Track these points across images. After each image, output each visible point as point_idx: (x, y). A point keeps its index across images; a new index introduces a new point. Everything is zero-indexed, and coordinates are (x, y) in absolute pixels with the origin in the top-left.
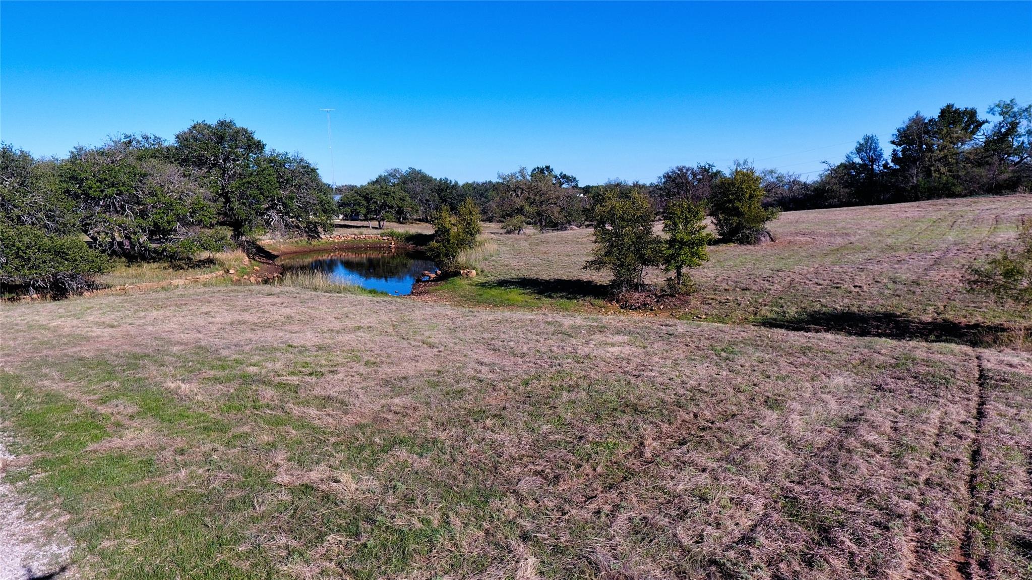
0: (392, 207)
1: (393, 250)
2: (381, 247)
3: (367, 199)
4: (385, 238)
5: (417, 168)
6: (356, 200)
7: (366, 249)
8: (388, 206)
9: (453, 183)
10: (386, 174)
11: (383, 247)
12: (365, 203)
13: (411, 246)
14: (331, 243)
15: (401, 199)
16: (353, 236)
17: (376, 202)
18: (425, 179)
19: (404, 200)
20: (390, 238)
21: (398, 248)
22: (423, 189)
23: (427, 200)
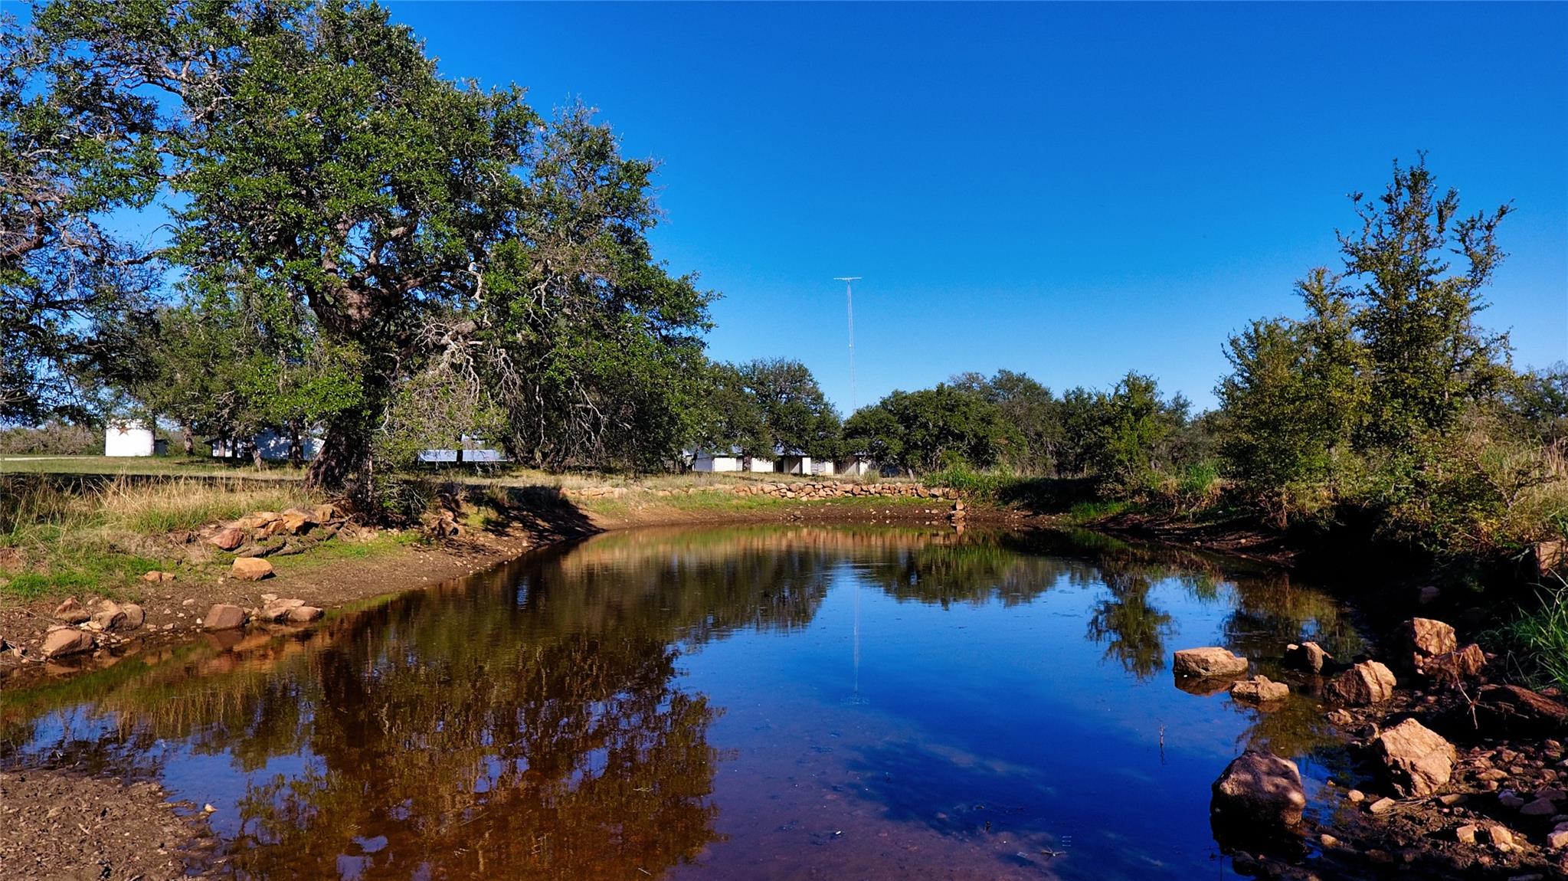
0: (961, 437)
1: (960, 528)
2: (923, 518)
3: (907, 420)
4: (935, 491)
5: (1016, 371)
6: (880, 421)
7: (881, 520)
8: (952, 434)
9: (1095, 398)
10: (952, 384)
11: (931, 518)
12: (901, 428)
13: (1015, 517)
14: (786, 504)
15: (982, 419)
16: (849, 487)
17: (925, 426)
18: (1034, 392)
19: (989, 423)
20: (952, 492)
21: (975, 519)
22: (1030, 409)
23: (1039, 435)
